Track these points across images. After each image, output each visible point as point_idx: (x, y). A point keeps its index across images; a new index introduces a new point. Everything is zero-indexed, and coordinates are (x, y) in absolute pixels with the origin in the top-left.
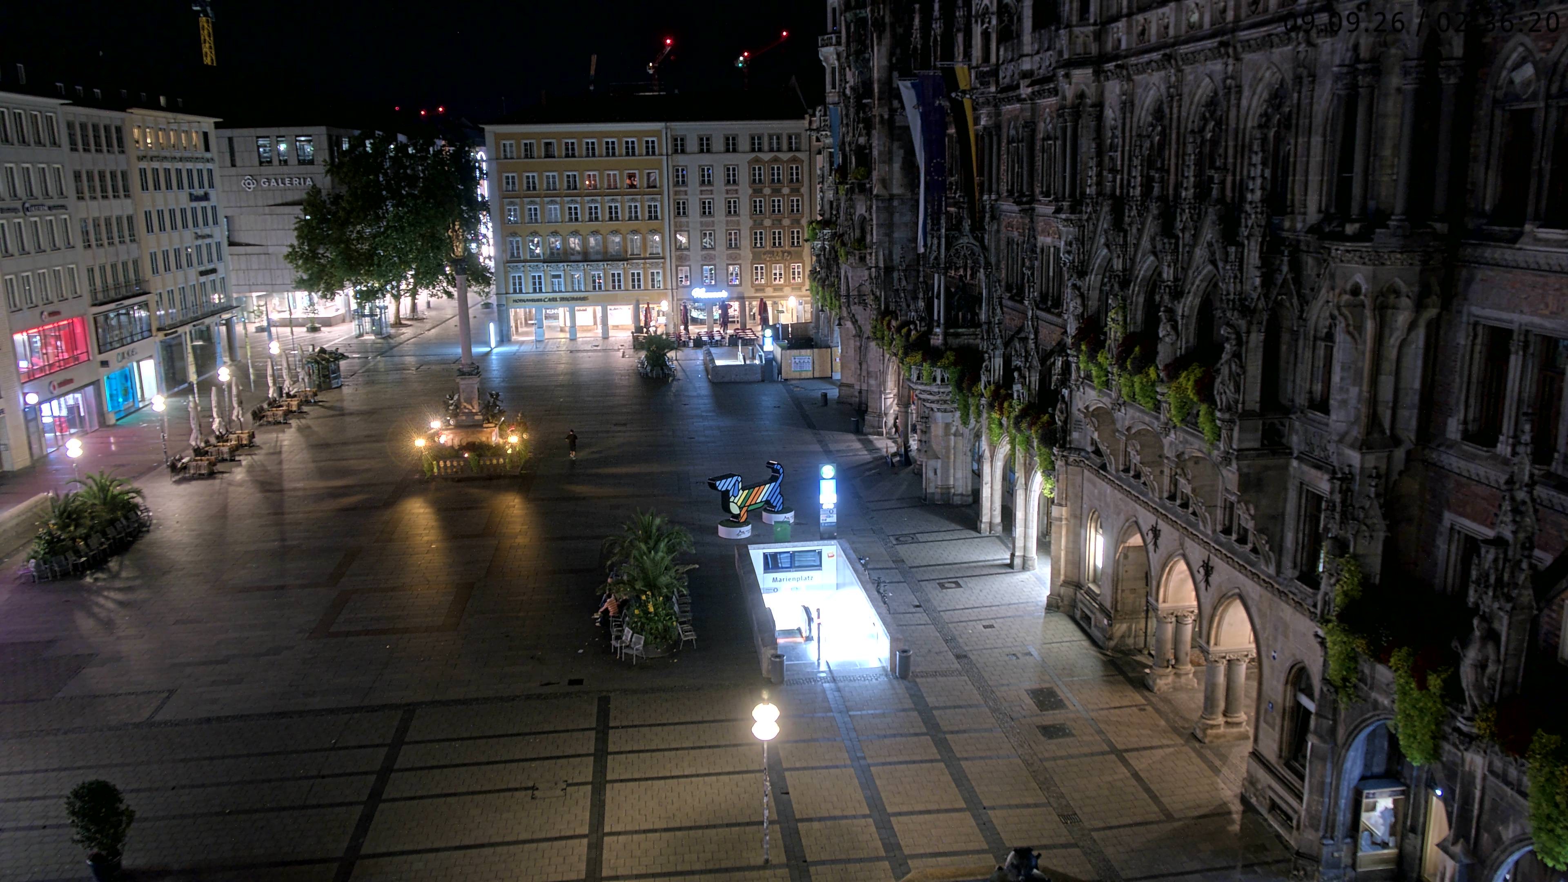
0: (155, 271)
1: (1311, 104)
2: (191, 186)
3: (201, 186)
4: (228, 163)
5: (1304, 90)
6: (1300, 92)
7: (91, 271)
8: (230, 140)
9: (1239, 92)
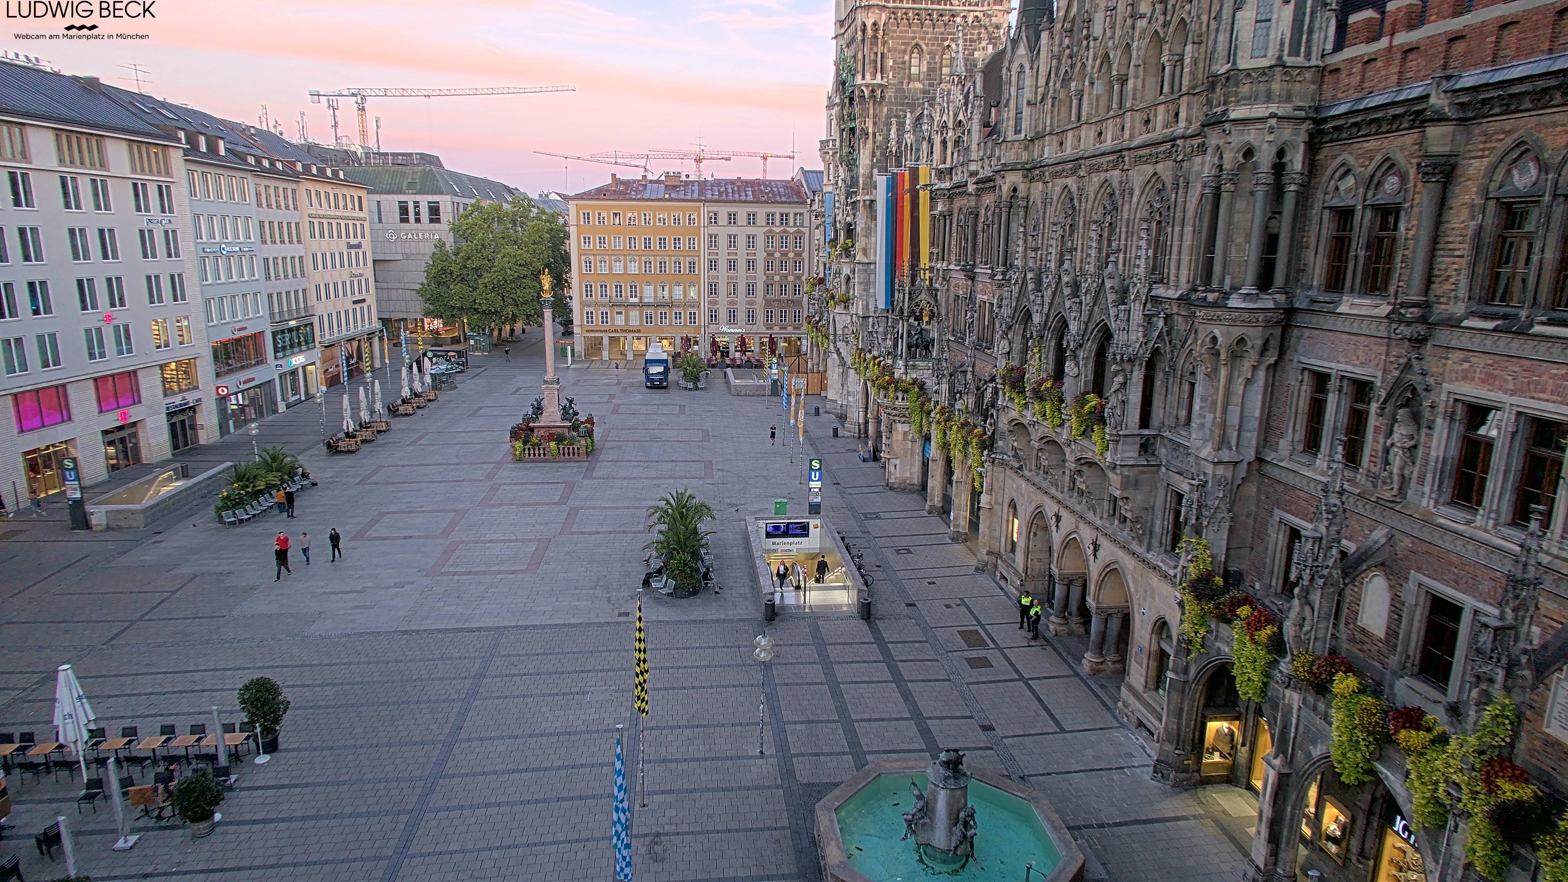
0: (319, 298)
1: (1185, 202)
2: (348, 236)
3: (355, 236)
4: (376, 220)
5: (1180, 192)
6: (1177, 193)
7: (270, 296)
8: (378, 202)
9: (1131, 194)
